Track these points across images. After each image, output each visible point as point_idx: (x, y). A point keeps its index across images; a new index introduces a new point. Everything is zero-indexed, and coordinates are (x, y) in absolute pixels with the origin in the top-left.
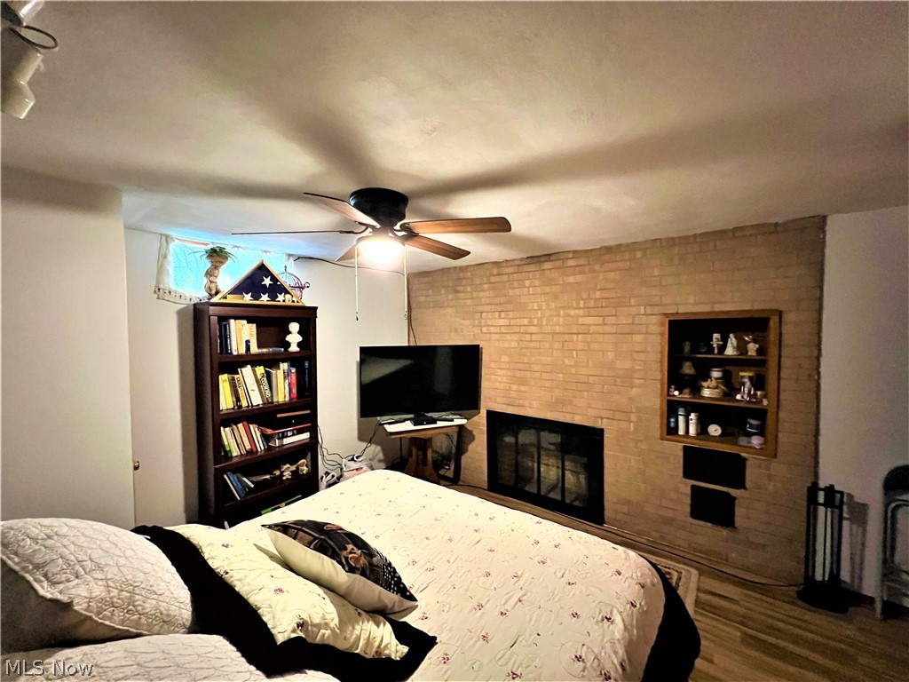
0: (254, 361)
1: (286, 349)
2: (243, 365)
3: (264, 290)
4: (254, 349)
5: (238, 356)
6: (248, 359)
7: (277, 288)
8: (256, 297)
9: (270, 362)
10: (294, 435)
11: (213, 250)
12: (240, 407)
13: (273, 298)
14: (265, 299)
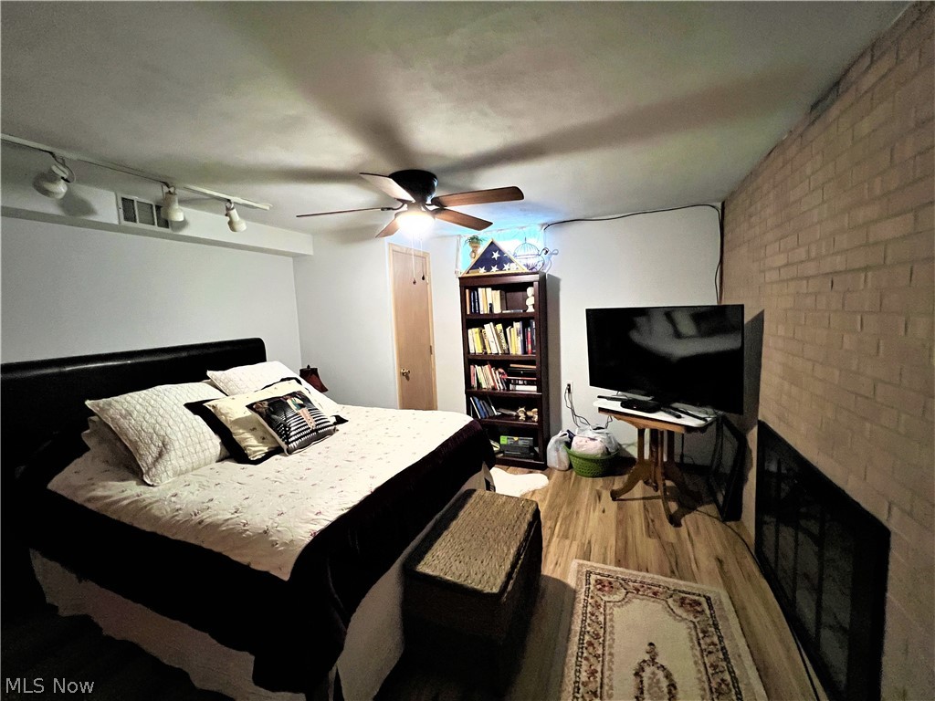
0: (495, 319)
1: (525, 311)
2: (487, 322)
3: (494, 262)
4: (497, 310)
5: (484, 315)
6: (490, 317)
7: (503, 261)
8: (488, 269)
9: (506, 321)
10: (524, 384)
11: (472, 239)
12: (486, 353)
13: (501, 268)
14: (494, 270)
